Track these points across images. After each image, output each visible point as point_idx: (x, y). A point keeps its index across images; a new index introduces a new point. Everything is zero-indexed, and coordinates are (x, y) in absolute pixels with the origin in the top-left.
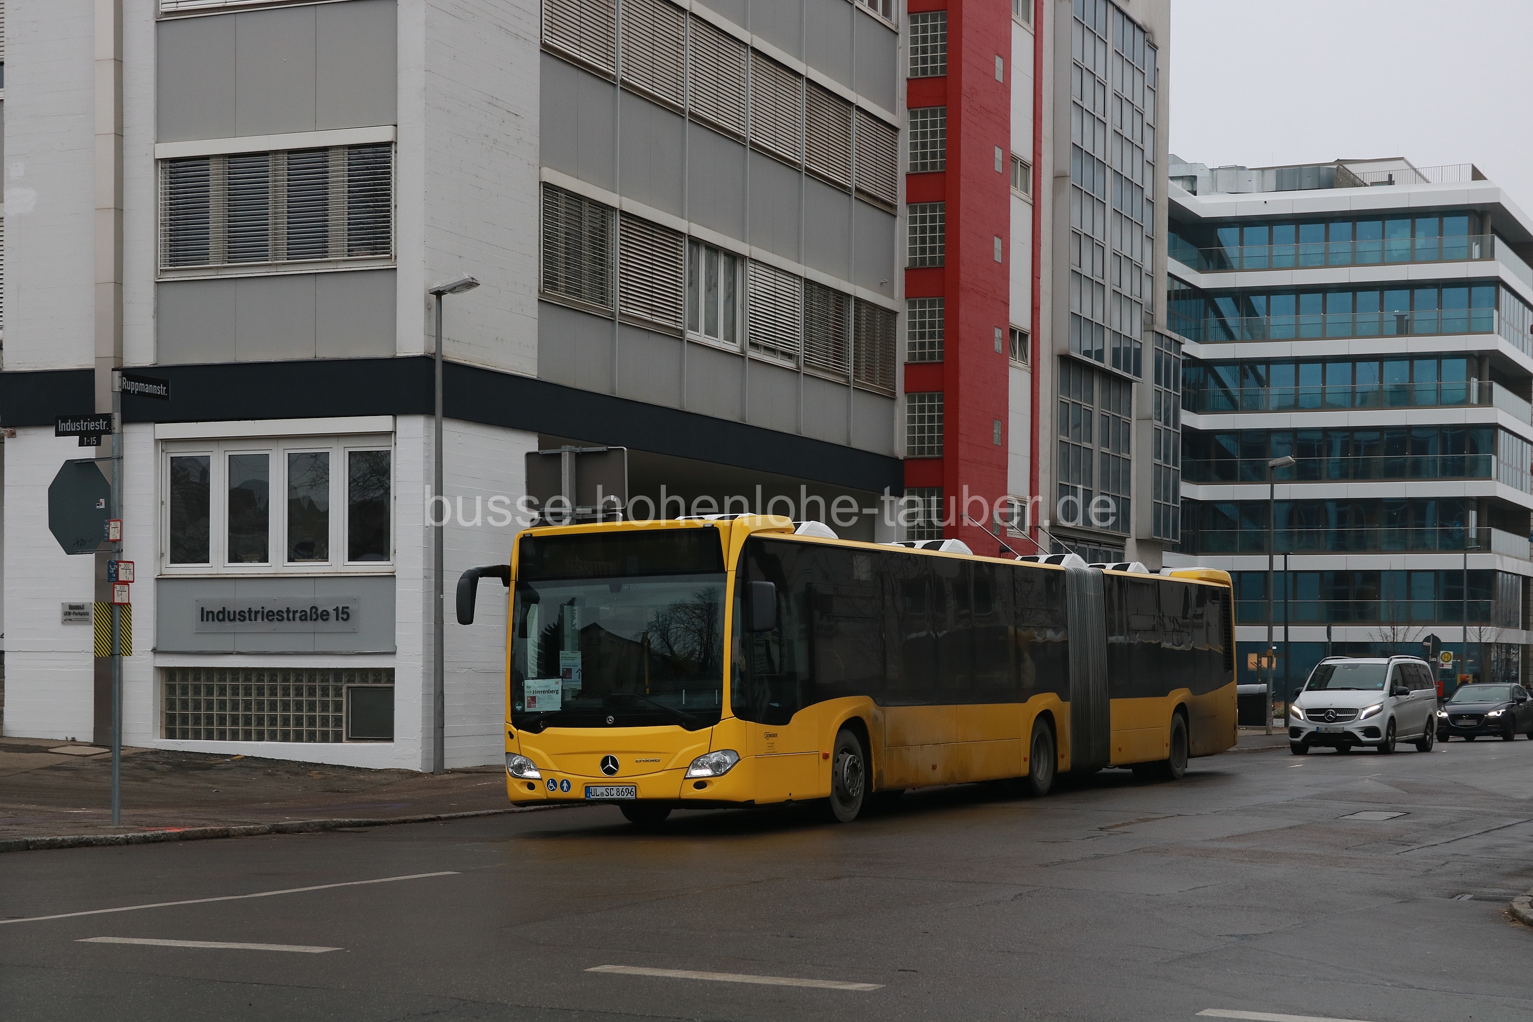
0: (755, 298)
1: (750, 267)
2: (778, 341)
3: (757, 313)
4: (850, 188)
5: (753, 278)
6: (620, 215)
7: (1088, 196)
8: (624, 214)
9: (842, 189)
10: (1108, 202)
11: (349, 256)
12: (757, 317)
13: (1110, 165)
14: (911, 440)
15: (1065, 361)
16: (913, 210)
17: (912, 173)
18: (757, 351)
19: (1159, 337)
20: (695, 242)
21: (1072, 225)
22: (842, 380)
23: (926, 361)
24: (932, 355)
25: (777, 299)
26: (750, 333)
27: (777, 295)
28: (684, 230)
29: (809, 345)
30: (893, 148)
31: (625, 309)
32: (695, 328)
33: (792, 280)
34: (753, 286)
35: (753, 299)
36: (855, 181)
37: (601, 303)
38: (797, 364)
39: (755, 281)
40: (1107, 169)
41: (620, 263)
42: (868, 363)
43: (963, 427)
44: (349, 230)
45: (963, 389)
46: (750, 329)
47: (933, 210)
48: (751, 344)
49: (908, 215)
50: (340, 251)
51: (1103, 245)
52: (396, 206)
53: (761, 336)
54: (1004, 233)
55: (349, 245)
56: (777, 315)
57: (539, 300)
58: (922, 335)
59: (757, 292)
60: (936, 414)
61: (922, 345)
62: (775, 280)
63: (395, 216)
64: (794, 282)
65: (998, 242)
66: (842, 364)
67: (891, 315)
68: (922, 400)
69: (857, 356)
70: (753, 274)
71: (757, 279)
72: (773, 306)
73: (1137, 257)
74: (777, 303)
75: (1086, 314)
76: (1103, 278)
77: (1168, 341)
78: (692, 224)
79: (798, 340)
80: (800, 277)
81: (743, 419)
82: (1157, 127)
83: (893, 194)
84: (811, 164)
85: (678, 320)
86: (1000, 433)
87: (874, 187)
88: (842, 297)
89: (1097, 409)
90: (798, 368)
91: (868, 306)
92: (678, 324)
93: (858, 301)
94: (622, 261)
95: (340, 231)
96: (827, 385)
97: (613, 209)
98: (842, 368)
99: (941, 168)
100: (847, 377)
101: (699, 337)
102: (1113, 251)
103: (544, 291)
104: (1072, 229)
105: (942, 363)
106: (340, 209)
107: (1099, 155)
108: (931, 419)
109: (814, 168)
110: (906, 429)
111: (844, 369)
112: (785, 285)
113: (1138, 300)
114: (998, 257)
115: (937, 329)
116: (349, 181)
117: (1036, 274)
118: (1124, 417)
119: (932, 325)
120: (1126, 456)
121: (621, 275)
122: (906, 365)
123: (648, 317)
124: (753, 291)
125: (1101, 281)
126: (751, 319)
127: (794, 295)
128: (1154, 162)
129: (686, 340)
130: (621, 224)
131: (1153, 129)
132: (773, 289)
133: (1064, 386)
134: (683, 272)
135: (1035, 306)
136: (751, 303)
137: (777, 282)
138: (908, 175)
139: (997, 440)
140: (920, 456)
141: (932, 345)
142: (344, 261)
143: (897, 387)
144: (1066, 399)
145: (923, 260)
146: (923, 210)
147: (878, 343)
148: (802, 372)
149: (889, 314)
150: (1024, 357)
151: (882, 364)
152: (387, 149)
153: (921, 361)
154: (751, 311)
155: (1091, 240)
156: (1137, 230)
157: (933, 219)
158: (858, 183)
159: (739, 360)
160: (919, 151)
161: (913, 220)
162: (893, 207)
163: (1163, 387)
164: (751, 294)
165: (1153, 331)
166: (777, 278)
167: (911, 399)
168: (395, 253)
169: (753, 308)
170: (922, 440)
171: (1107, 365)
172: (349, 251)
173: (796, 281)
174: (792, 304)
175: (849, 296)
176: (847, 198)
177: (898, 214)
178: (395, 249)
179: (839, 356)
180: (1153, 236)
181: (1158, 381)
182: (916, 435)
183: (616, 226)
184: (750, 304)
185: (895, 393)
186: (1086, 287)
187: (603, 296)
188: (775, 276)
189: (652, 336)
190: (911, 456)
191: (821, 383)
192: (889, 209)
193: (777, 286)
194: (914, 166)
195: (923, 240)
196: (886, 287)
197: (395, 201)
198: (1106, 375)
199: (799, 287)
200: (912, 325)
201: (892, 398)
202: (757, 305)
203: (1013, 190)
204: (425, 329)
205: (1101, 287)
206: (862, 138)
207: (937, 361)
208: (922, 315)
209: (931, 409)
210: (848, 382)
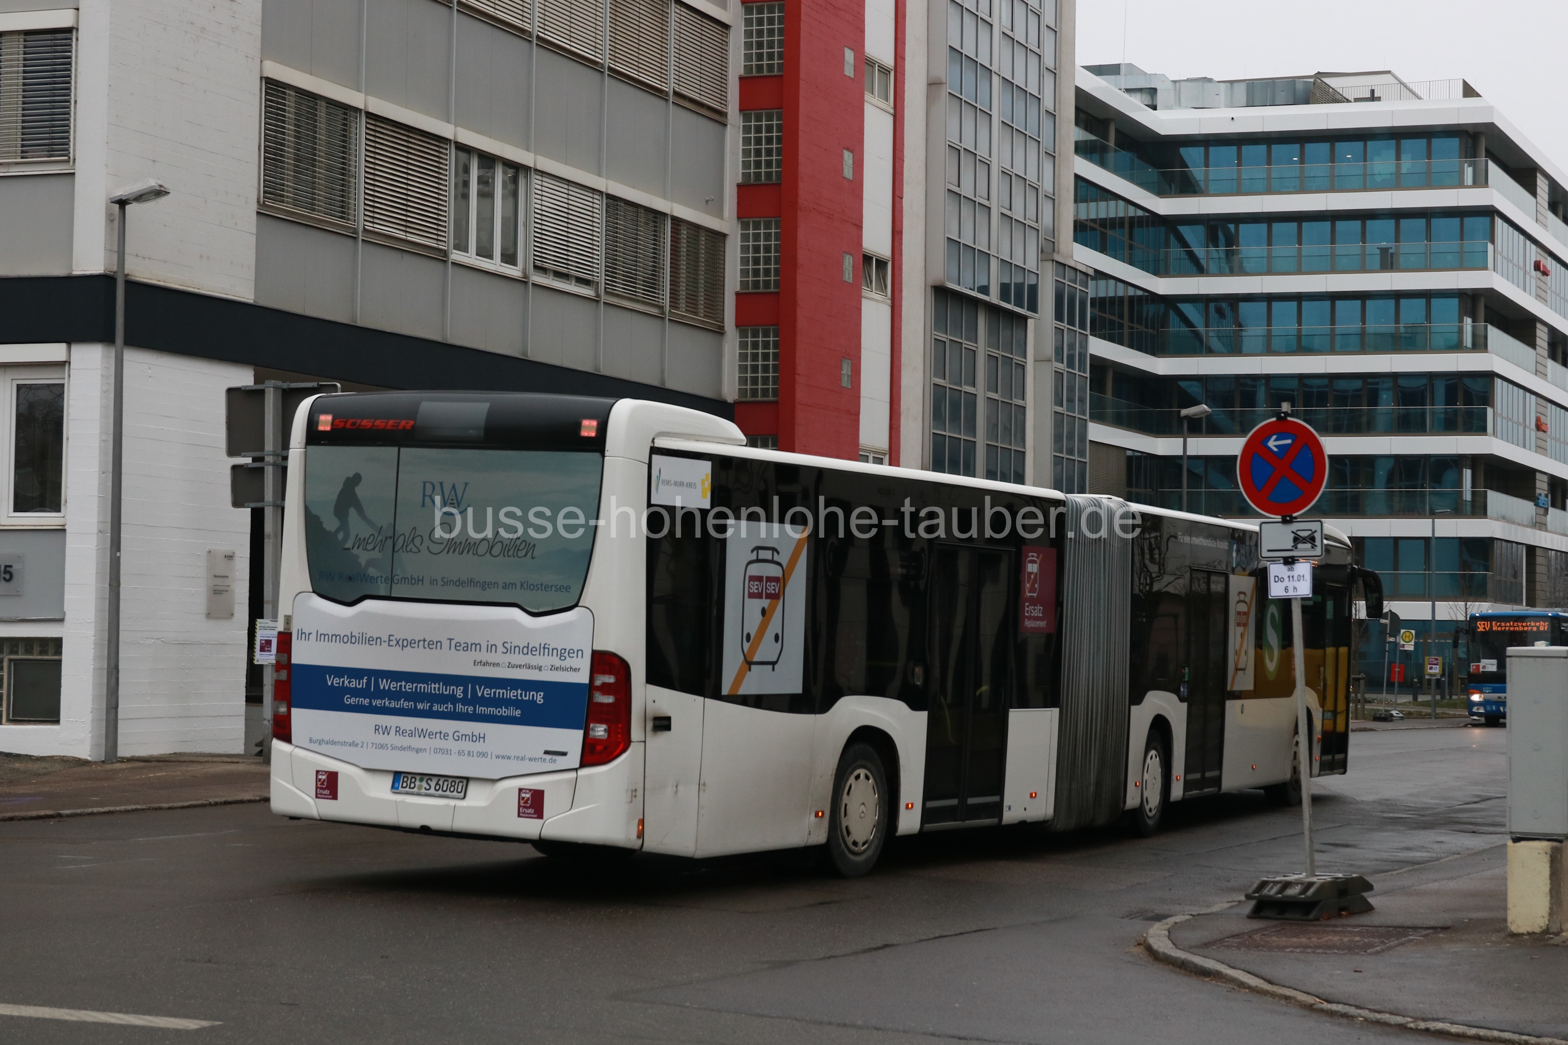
0: (542, 215)
1: (536, 180)
2: (571, 265)
3: (544, 232)
4: (667, 92)
5: (540, 192)
6: (367, 117)
7: (968, 106)
8: (370, 115)
9: (658, 93)
10: (995, 113)
11: (22, 158)
12: (544, 237)
13: (998, 72)
14: (743, 381)
15: (941, 293)
16: (747, 118)
17: (745, 76)
18: (544, 276)
19: (1061, 268)
20: (463, 148)
21: (948, 139)
22: (654, 311)
23: (761, 290)
24: (767, 284)
25: (570, 217)
26: (535, 255)
27: (570, 212)
28: (450, 136)
29: (611, 271)
30: (723, 47)
31: (371, 225)
32: (462, 246)
33: (591, 195)
34: (539, 202)
35: (539, 216)
36: (673, 85)
37: (342, 218)
38: (597, 291)
39: (542, 196)
40: (993, 74)
41: (366, 172)
42: (689, 292)
43: (801, 366)
44: (23, 128)
45: (801, 323)
46: (535, 250)
47: (770, 118)
48: (536, 267)
49: (742, 124)
50: (12, 153)
51: (989, 162)
52: (76, 102)
53: (549, 259)
54: (856, 144)
55: (23, 146)
56: (570, 235)
57: (258, 213)
58: (756, 261)
59: (544, 208)
60: (771, 351)
61: (756, 273)
62: (568, 194)
63: (75, 113)
64: (593, 198)
65: (848, 157)
66: (655, 293)
67: (719, 237)
68: (755, 335)
69: (674, 283)
70: (540, 187)
71: (544, 194)
72: (565, 225)
73: (1032, 177)
74: (570, 221)
75: (967, 240)
76: (988, 200)
77: (1072, 272)
78: (459, 129)
79: (598, 264)
80: (601, 193)
81: (525, 354)
82: (1061, 28)
83: (723, 99)
84: (617, 64)
85: (440, 238)
86: (850, 374)
87: (699, 91)
88: (657, 216)
89: (982, 348)
90: (598, 295)
91: (691, 227)
92: (439, 243)
93: (677, 221)
94: (367, 170)
95: (13, 129)
96: (635, 316)
97: (357, 110)
98: (655, 297)
99: (779, 70)
100: (661, 308)
101: (470, 258)
102: (1001, 169)
103: (264, 203)
104: (948, 143)
105: (778, 293)
106: (13, 104)
107: (983, 59)
108: (766, 357)
109: (619, 68)
110: (737, 368)
111: (658, 298)
112: (579, 200)
113: (1034, 224)
114: (848, 173)
115: (773, 254)
116: (25, 72)
117: (897, 193)
118: (1017, 358)
119: (767, 249)
120: (1020, 403)
121: (367, 186)
122: (737, 294)
123: (401, 235)
124: (539, 207)
125: (986, 203)
126: (536, 239)
127: (593, 212)
128: (1055, 69)
129: (450, 261)
130: (367, 128)
131: (1053, 33)
132: (566, 206)
133: (939, 320)
134: (447, 184)
135: (897, 229)
136: (537, 220)
137: (570, 197)
138: (741, 79)
139: (846, 382)
140: (753, 399)
141: (767, 272)
142: (17, 163)
143: (726, 320)
144: (943, 337)
145: (758, 175)
146: (759, 119)
147: (703, 269)
148: (602, 301)
149: (716, 236)
150: (882, 287)
151: (706, 293)
152: (67, 35)
153: (755, 291)
154: (536, 230)
155: (973, 156)
156: (1032, 146)
157: (769, 129)
158: (677, 86)
159: (521, 287)
160: (754, 51)
161: (747, 129)
162: (723, 114)
163: (1065, 324)
164: (537, 211)
165: (1053, 261)
166: (571, 193)
167: (743, 334)
168: (74, 156)
169: (539, 226)
170: (755, 381)
171: (994, 297)
172: (23, 152)
173: (595, 196)
174: (590, 223)
175: (665, 215)
176: (662, 103)
177: (729, 122)
178: (74, 150)
179: (653, 284)
180: (1054, 152)
181: (1059, 317)
182: (749, 375)
183: (361, 128)
184: (535, 222)
185: (723, 327)
186: (966, 210)
187: (344, 211)
188: (568, 190)
189: (407, 257)
190: (743, 399)
191: (628, 314)
192: (718, 117)
193: (570, 202)
194: (748, 68)
195: (758, 153)
196: (713, 205)
197: (75, 95)
198: (992, 309)
199: (599, 205)
200: (745, 249)
201: (720, 332)
202: (544, 223)
203: (868, 96)
204: (105, 244)
205: (986, 210)
206: (682, 35)
207: (772, 290)
208: (757, 237)
209: (766, 345)
210: (663, 313)
